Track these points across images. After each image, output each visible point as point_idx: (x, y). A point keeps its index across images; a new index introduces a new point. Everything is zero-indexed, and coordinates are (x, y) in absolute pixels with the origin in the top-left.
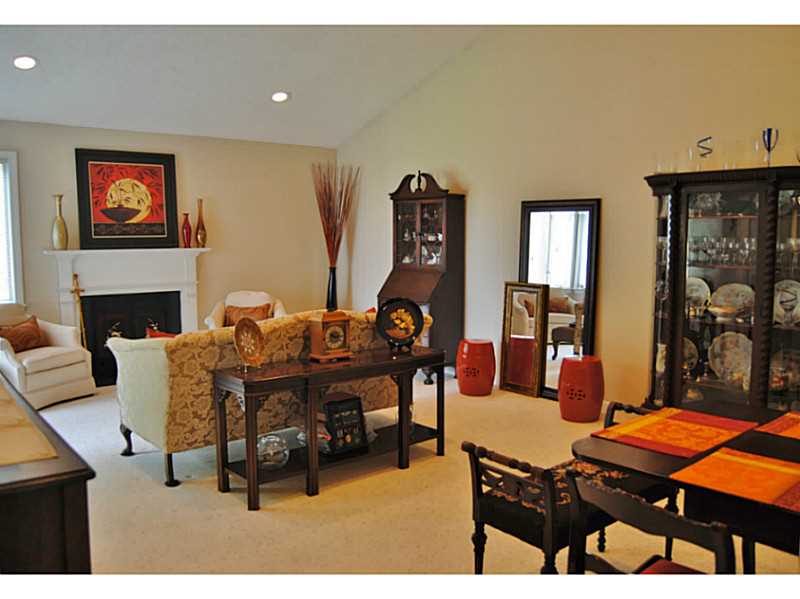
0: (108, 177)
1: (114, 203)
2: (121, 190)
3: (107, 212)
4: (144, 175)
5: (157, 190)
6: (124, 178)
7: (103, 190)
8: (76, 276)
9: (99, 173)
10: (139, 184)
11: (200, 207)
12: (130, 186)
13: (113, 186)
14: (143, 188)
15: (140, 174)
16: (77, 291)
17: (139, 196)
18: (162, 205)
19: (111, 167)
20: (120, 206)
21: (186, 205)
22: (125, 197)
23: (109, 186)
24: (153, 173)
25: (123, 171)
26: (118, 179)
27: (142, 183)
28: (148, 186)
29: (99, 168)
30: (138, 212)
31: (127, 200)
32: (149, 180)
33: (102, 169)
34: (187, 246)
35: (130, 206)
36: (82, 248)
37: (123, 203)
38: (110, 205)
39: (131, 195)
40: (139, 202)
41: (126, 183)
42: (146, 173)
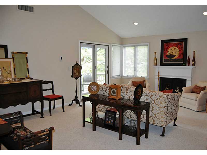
0: (168, 47)
1: (169, 53)
2: (171, 50)
3: (167, 56)
4: (178, 45)
5: (181, 49)
6: (173, 46)
7: (167, 50)
8: (159, 72)
9: (166, 46)
10: (176, 48)
11: (194, 54)
12: (174, 48)
13: (169, 49)
14: (177, 49)
15: (177, 45)
16: (158, 76)
17: (176, 51)
18: (183, 53)
19: (169, 44)
20: (171, 54)
21: (190, 53)
22: (172, 52)
23: (168, 49)
24: (181, 44)
25: (173, 45)
26: (171, 47)
27: (177, 47)
28: (179, 48)
29: (166, 45)
30: (175, 56)
31: (173, 52)
32: (179, 46)
33: (167, 45)
34: (189, 65)
35: (173, 54)
36: (161, 65)
37: (172, 53)
38: (168, 54)
39: (174, 51)
40: (176, 53)
41: (173, 48)
42: (179, 45)
